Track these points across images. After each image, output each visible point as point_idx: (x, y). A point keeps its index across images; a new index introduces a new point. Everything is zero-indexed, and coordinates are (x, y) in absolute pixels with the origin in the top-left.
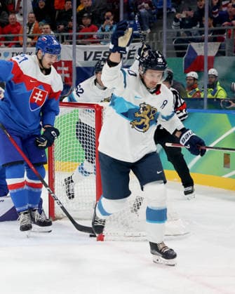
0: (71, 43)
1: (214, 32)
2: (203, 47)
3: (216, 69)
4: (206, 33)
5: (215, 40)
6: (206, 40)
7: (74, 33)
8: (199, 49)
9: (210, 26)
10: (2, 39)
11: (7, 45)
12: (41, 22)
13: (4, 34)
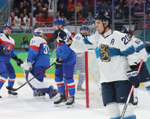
0: (74, 25)
1: (133, 21)
2: (129, 27)
3: (134, 35)
4: (130, 21)
5: (133, 24)
6: (130, 24)
7: (76, 21)
9: (131, 18)
10: (45, 24)
11: (47, 26)
12: (62, 17)
13: (46, 21)
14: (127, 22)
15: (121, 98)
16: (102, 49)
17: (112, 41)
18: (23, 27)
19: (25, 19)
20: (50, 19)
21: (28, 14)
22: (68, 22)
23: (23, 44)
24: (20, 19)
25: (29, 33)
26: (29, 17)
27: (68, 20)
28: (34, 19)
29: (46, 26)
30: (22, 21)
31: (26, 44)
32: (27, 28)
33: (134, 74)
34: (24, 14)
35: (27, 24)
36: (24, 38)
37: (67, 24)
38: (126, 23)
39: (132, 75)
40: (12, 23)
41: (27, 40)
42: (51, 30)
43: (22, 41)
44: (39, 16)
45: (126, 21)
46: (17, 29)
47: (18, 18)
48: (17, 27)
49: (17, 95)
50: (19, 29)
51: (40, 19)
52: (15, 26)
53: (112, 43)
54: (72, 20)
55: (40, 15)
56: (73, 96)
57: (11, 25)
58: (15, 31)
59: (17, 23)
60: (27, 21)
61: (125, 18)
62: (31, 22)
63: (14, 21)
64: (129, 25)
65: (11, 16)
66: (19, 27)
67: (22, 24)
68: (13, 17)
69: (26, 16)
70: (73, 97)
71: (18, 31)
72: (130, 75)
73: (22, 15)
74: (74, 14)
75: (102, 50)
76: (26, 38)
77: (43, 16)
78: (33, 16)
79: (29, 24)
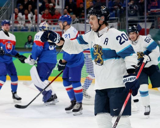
0: (84, 23)
2: (144, 25)
4: (146, 18)
6: (146, 21)
7: (85, 19)
8: (142, 25)
9: (147, 15)
10: (52, 21)
11: (54, 24)
12: (71, 14)
13: (53, 18)
14: (142, 20)
15: (114, 110)
16: (96, 49)
17: (105, 41)
18: (27, 25)
19: (30, 16)
20: (57, 15)
21: (33, 11)
22: (77, 19)
23: (27, 43)
24: (24, 16)
25: (34, 31)
26: (34, 14)
27: (77, 17)
28: (40, 16)
29: (52, 24)
30: (27, 18)
31: (31, 43)
32: (32, 26)
33: (130, 79)
34: (28, 11)
35: (32, 21)
36: (28, 37)
37: (75, 21)
38: (140, 20)
39: (129, 80)
40: (16, 20)
41: (32, 39)
42: (58, 29)
43: (27, 41)
44: (45, 13)
45: (140, 18)
46: (21, 27)
47: (23, 15)
48: (21, 24)
49: (21, 100)
50: (23, 27)
51: (46, 16)
52: (19, 24)
53: (106, 42)
54: (82, 18)
55: (47, 11)
56: (80, 101)
57: (15, 22)
58: (19, 29)
59: (21, 21)
60: (32, 18)
61: (140, 15)
62: (36, 19)
63: (18, 18)
64: (144, 23)
65: (14, 12)
66: (23, 25)
67: (26, 22)
68: (17, 13)
69: (31, 13)
70: (81, 103)
71: (23, 29)
72: (126, 81)
73: (26, 11)
74: (83, 11)
75: (95, 51)
76: (30, 37)
77: (50, 13)
78: (38, 12)
79: (34, 22)
